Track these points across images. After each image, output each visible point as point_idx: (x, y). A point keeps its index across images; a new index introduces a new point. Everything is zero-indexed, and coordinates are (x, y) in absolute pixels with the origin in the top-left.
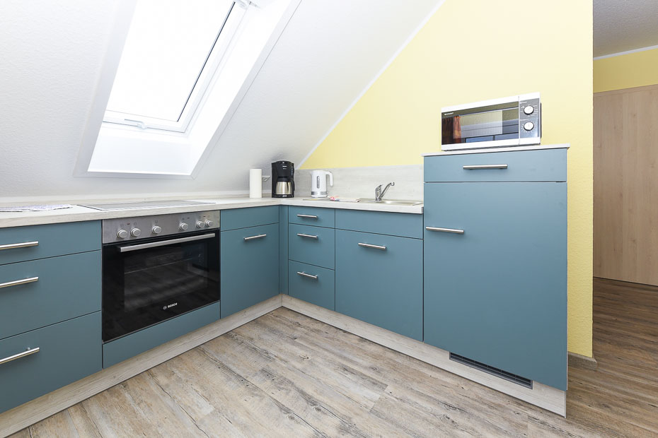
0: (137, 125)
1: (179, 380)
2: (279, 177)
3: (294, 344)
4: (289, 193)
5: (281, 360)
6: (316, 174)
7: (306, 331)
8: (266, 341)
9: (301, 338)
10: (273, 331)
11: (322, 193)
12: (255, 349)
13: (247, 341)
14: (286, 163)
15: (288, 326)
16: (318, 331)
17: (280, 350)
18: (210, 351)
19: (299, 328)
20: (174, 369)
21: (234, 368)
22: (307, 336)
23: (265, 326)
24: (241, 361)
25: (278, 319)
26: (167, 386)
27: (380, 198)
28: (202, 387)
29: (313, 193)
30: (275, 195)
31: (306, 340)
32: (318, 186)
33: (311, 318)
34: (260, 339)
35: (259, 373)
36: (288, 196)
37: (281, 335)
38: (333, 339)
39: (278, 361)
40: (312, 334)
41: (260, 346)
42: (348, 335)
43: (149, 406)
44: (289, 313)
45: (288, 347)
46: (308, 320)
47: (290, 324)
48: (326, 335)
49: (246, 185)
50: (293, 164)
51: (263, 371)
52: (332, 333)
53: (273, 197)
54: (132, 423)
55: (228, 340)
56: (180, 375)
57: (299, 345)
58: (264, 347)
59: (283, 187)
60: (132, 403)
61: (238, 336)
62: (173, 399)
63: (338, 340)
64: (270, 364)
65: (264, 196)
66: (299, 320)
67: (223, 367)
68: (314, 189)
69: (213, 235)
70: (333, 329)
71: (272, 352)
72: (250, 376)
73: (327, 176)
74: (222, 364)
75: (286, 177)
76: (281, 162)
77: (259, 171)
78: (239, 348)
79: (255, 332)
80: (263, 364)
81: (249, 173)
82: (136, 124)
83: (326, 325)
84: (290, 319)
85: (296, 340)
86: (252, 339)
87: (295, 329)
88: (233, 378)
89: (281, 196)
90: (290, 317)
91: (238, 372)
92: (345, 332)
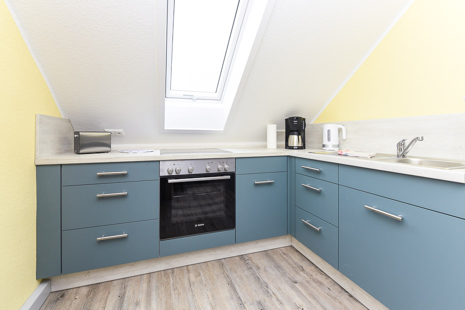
0: (191, 98)
1: (201, 282)
2: (291, 131)
3: (293, 287)
4: (300, 145)
5: (278, 300)
6: (326, 127)
7: (308, 279)
8: (270, 275)
9: (302, 284)
10: (278, 267)
11: (334, 146)
12: (259, 278)
13: (254, 268)
14: (298, 118)
15: (293, 267)
16: (321, 283)
17: (279, 289)
18: (227, 266)
19: (302, 273)
20: (201, 272)
21: (238, 290)
22: (307, 284)
23: (273, 260)
24: (245, 286)
25: (285, 256)
26: (194, 283)
27: (402, 154)
28: (213, 295)
29: (324, 146)
30: (287, 147)
31: (306, 288)
32: (329, 139)
33: (317, 267)
34: (265, 270)
35: (255, 304)
36: (299, 148)
37: (284, 274)
38: (335, 298)
39: (274, 299)
40: (314, 284)
41: (264, 277)
42: (354, 301)
43: (179, 294)
44: (296, 254)
45: (287, 288)
46: (313, 268)
47: (295, 265)
48: (327, 291)
49: (264, 137)
50: (304, 119)
51: (259, 303)
52: (335, 292)
53: (286, 148)
54: (166, 302)
55: (242, 262)
56: (203, 278)
57: (297, 291)
58: (266, 280)
59: (295, 140)
60: (172, 287)
61: (249, 261)
62: (193, 296)
63: (340, 303)
64: (267, 299)
65: (278, 147)
66: (305, 265)
67: (231, 284)
68: (325, 142)
69: (229, 177)
70: (337, 287)
71: (272, 287)
72: (248, 304)
73: (340, 130)
74: (231, 281)
75: (297, 131)
76: (293, 118)
77: (275, 126)
78: (247, 273)
79: (263, 263)
80: (261, 296)
81: (266, 129)
82: (189, 97)
83: (330, 280)
84: (296, 260)
85: (295, 284)
86: (259, 268)
87: (297, 273)
88: (235, 298)
89: (292, 148)
90: (296, 258)
91: (240, 294)
92: (351, 296)
